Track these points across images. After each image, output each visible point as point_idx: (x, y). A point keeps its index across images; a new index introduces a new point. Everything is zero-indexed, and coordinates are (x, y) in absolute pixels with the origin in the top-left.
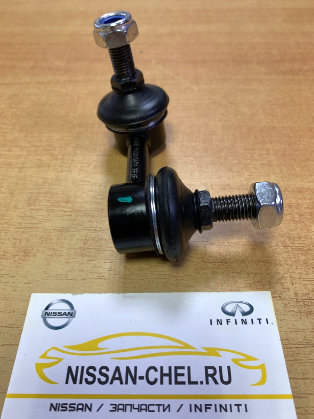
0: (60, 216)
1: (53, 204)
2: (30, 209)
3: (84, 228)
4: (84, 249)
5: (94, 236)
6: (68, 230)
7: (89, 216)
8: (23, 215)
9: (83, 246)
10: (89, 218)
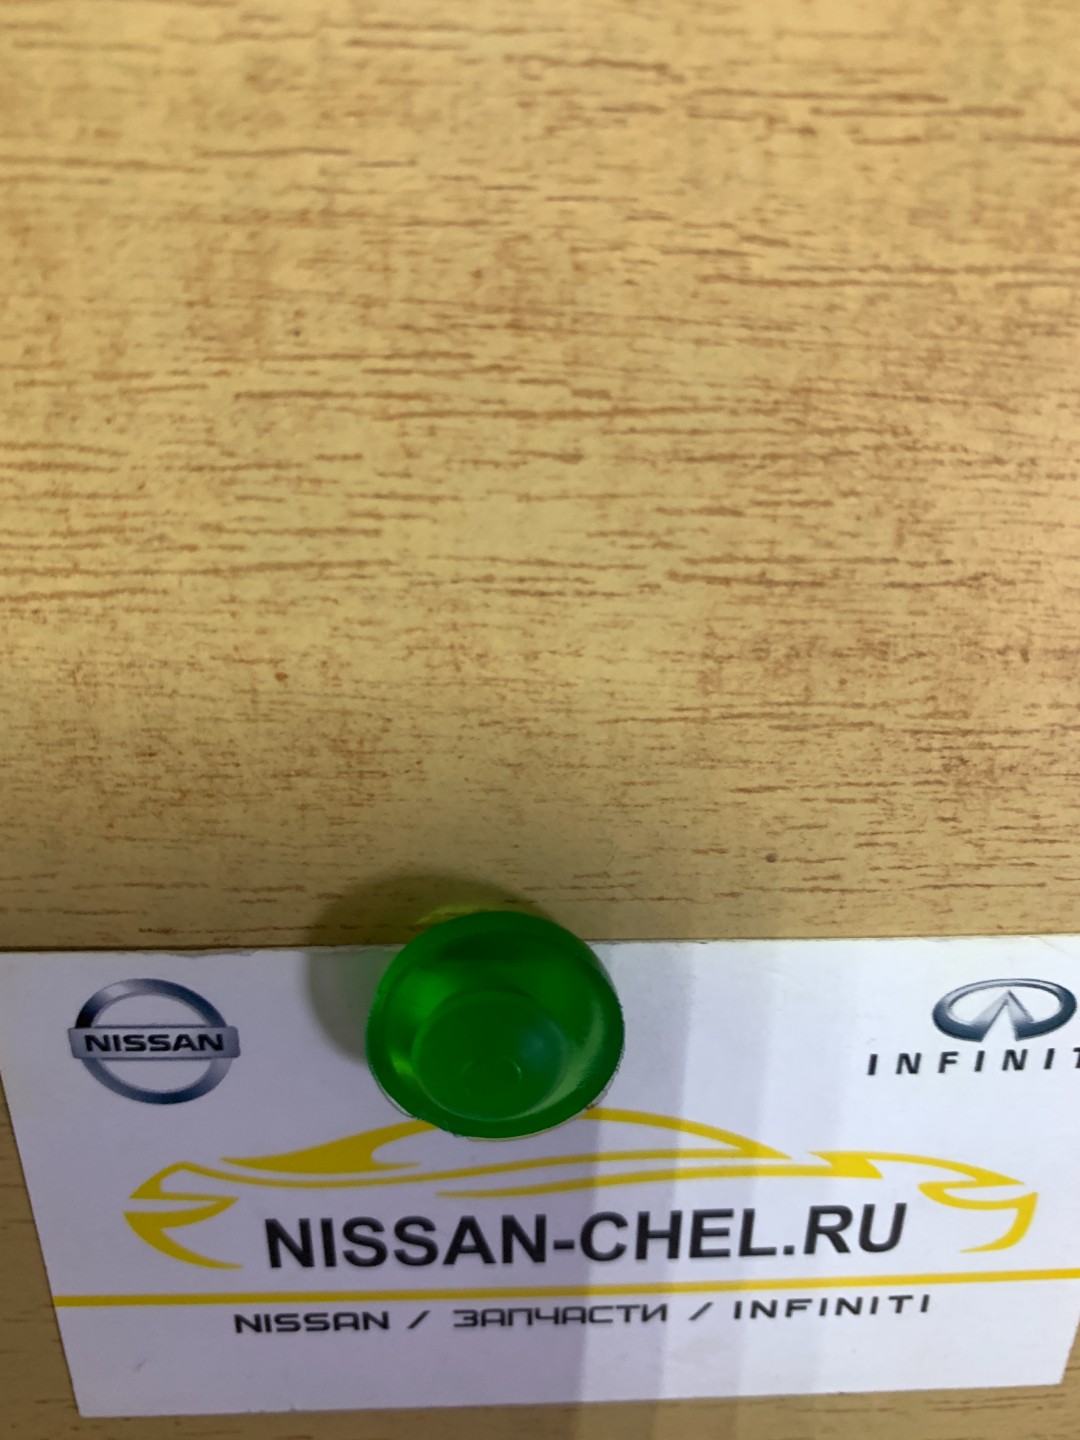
0: (497, 464)
1: (410, 343)
2: (238, 396)
3: (686, 569)
4: (704, 720)
5: (760, 627)
6: (585, 582)
7: (711, 458)
8: (212, 455)
9: (696, 703)
10: (712, 474)
